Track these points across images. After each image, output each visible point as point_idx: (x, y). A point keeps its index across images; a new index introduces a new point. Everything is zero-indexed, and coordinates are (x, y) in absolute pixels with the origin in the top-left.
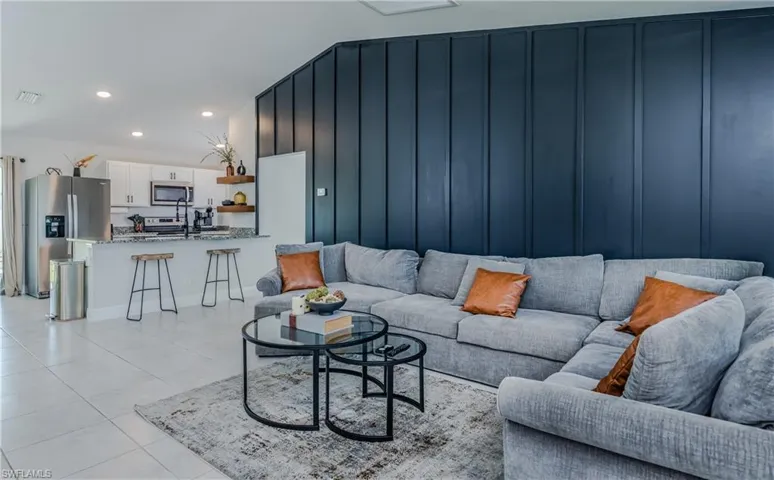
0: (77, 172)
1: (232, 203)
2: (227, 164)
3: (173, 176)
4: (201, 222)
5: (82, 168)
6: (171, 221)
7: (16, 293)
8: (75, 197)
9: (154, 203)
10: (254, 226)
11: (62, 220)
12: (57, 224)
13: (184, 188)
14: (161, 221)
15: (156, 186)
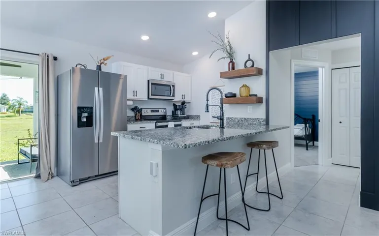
0: (99, 68)
1: (234, 96)
2: (229, 60)
3: (162, 76)
4: (179, 112)
5: (102, 65)
6: (158, 111)
7: (50, 176)
8: (101, 89)
9: (151, 97)
10: (264, 117)
11: (90, 110)
12: (86, 115)
13: (169, 86)
14: (152, 111)
15: (152, 84)
